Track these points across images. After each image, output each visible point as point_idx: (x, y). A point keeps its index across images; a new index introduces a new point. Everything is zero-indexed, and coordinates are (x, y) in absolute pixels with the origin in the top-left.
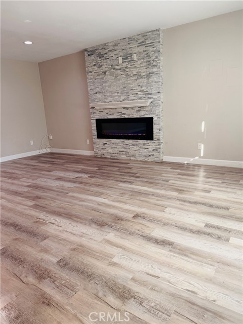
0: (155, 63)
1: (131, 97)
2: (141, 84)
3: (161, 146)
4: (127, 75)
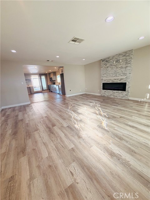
0: (129, 63)
1: (118, 75)
2: (122, 71)
3: (129, 94)
4: (117, 68)
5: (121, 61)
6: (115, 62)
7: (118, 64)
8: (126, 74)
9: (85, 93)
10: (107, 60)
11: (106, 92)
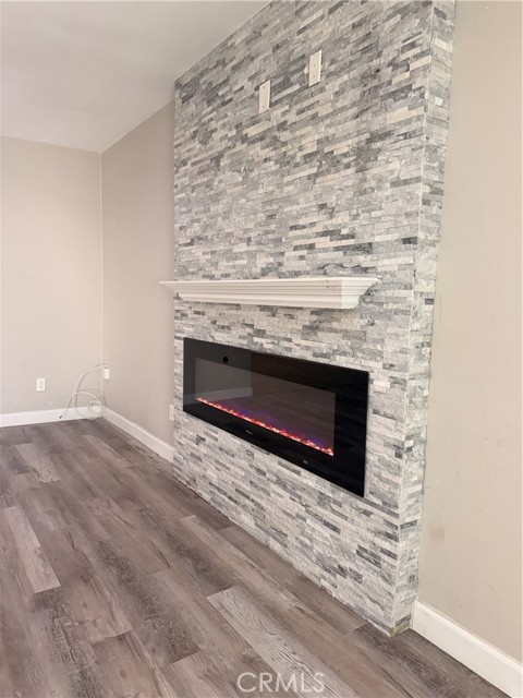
0: (401, 77)
1: (291, 260)
2: (332, 200)
3: (400, 548)
4: (285, 162)
5: (315, 69)
6: (265, 92)
7: (292, 118)
8: (367, 249)
9: (94, 412)
10: (215, 77)
11: (203, 449)
